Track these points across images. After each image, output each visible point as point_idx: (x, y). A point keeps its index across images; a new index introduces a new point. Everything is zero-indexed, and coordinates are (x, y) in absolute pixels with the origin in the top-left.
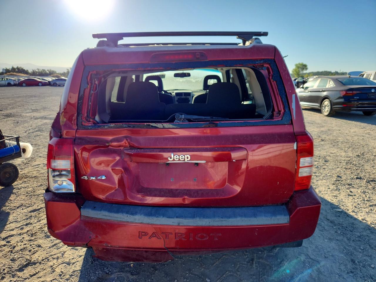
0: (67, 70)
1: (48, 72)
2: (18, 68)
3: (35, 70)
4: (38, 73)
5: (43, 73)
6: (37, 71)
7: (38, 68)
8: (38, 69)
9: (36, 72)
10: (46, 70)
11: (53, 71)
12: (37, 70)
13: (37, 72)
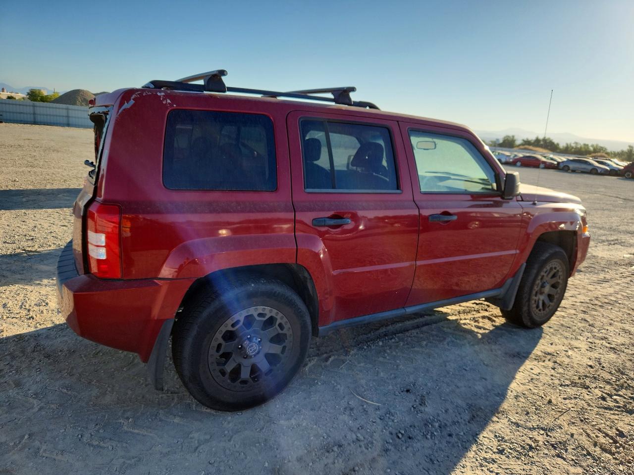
0: (628, 148)
1: (591, 149)
2: (544, 140)
3: (570, 145)
4: (573, 150)
5: (583, 150)
6: (573, 145)
7: (577, 141)
8: (576, 143)
9: (570, 148)
10: (590, 145)
11: (601, 147)
12: (574, 143)
13: (573, 148)
